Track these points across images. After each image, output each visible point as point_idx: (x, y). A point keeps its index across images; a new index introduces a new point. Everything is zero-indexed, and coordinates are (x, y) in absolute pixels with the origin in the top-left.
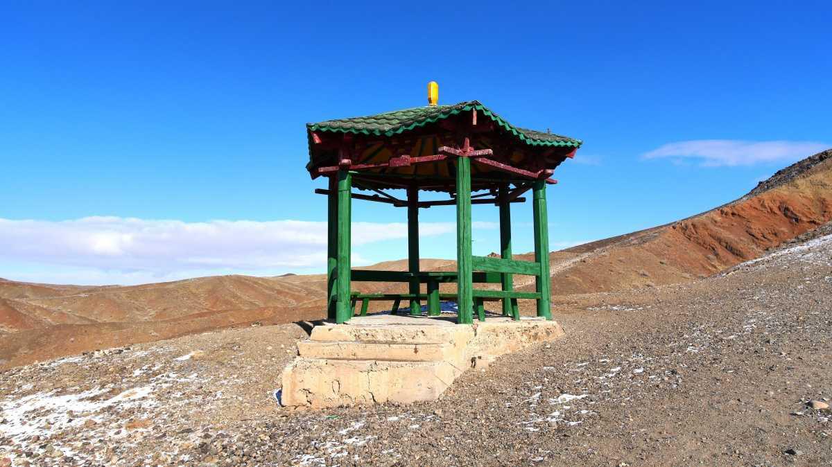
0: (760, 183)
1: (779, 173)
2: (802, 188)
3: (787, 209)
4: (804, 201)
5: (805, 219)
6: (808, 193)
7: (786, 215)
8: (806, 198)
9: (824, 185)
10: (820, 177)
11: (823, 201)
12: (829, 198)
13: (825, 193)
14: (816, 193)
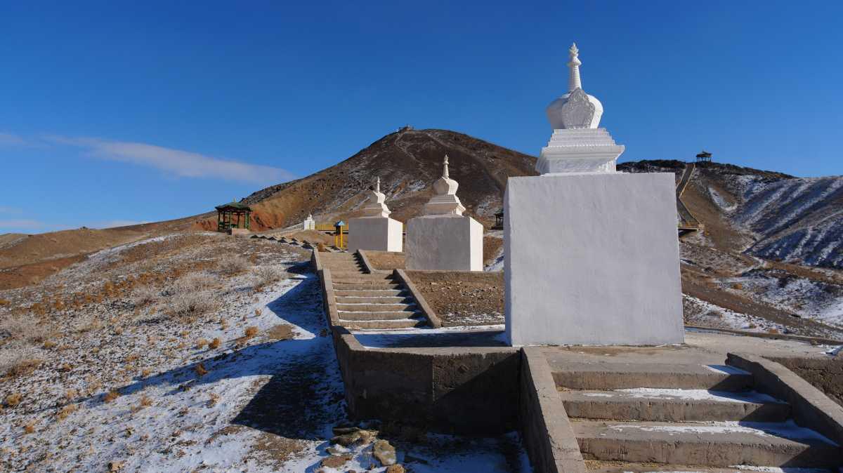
0: (243, 199)
1: (254, 194)
2: (267, 207)
3: (258, 219)
4: (267, 215)
5: (266, 225)
6: (270, 211)
7: (257, 222)
8: (267, 213)
9: (277, 207)
10: (275, 201)
11: (276, 216)
12: (279, 215)
13: (277, 212)
14: (273, 211)
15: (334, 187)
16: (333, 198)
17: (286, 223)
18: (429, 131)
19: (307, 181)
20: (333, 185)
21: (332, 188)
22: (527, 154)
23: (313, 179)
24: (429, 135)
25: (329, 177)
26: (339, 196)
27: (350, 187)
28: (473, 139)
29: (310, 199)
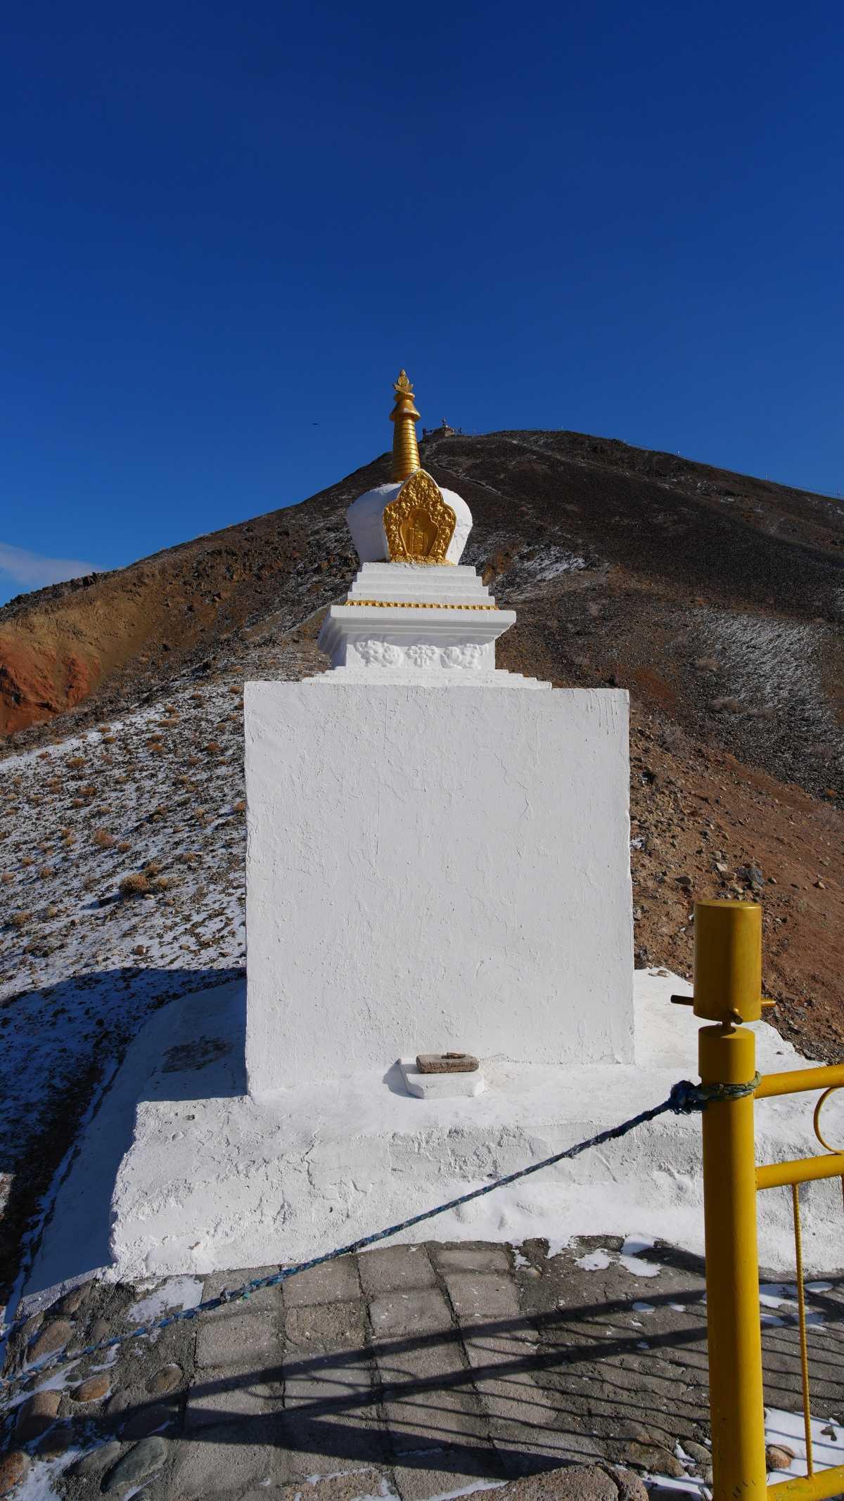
2: (40, 632)
4: (40, 661)
5: (32, 698)
6: (49, 644)
8: (43, 654)
9: (77, 633)
10: (71, 617)
11: (71, 664)
12: (81, 661)
13: (77, 650)
14: (62, 648)
15: (265, 573)
16: (266, 605)
17: (106, 687)
18: (512, 434)
19: (179, 556)
20: (260, 568)
21: (259, 578)
22: (810, 491)
23: (194, 551)
24: (515, 442)
25: (247, 545)
26: (284, 601)
27: (318, 571)
28: (643, 452)
29: (190, 609)
